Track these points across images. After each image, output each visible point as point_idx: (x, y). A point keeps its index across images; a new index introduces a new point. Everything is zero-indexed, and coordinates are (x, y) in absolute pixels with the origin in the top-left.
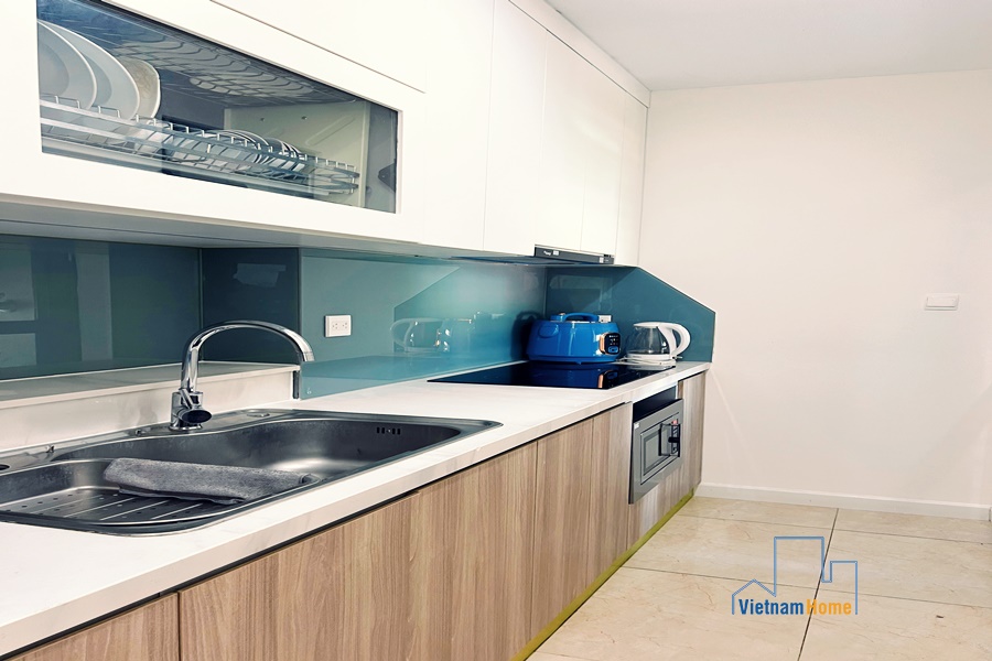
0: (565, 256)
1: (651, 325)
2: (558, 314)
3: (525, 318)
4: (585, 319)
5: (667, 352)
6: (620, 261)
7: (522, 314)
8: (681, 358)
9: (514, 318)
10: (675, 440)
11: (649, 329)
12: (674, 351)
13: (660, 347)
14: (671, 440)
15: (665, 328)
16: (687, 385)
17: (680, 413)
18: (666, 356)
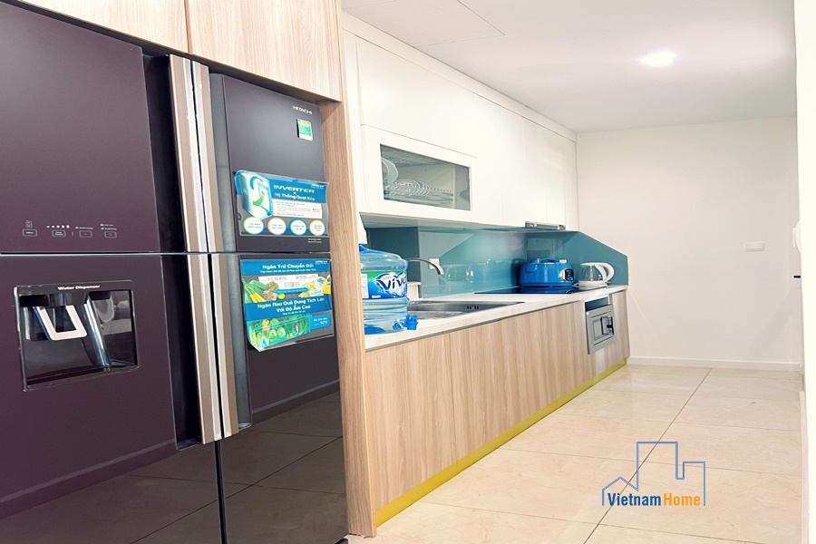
0: (540, 227)
1: (591, 264)
2: (536, 259)
3: (517, 262)
4: (551, 261)
5: (601, 279)
6: (568, 229)
7: (514, 260)
8: (610, 283)
9: (511, 262)
10: (610, 326)
11: (589, 267)
12: (606, 279)
13: (597, 277)
14: (608, 326)
15: (598, 265)
16: (614, 296)
17: (612, 311)
18: (601, 282)
